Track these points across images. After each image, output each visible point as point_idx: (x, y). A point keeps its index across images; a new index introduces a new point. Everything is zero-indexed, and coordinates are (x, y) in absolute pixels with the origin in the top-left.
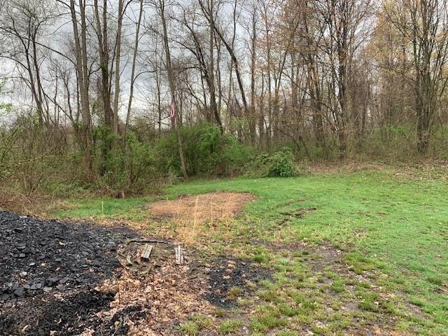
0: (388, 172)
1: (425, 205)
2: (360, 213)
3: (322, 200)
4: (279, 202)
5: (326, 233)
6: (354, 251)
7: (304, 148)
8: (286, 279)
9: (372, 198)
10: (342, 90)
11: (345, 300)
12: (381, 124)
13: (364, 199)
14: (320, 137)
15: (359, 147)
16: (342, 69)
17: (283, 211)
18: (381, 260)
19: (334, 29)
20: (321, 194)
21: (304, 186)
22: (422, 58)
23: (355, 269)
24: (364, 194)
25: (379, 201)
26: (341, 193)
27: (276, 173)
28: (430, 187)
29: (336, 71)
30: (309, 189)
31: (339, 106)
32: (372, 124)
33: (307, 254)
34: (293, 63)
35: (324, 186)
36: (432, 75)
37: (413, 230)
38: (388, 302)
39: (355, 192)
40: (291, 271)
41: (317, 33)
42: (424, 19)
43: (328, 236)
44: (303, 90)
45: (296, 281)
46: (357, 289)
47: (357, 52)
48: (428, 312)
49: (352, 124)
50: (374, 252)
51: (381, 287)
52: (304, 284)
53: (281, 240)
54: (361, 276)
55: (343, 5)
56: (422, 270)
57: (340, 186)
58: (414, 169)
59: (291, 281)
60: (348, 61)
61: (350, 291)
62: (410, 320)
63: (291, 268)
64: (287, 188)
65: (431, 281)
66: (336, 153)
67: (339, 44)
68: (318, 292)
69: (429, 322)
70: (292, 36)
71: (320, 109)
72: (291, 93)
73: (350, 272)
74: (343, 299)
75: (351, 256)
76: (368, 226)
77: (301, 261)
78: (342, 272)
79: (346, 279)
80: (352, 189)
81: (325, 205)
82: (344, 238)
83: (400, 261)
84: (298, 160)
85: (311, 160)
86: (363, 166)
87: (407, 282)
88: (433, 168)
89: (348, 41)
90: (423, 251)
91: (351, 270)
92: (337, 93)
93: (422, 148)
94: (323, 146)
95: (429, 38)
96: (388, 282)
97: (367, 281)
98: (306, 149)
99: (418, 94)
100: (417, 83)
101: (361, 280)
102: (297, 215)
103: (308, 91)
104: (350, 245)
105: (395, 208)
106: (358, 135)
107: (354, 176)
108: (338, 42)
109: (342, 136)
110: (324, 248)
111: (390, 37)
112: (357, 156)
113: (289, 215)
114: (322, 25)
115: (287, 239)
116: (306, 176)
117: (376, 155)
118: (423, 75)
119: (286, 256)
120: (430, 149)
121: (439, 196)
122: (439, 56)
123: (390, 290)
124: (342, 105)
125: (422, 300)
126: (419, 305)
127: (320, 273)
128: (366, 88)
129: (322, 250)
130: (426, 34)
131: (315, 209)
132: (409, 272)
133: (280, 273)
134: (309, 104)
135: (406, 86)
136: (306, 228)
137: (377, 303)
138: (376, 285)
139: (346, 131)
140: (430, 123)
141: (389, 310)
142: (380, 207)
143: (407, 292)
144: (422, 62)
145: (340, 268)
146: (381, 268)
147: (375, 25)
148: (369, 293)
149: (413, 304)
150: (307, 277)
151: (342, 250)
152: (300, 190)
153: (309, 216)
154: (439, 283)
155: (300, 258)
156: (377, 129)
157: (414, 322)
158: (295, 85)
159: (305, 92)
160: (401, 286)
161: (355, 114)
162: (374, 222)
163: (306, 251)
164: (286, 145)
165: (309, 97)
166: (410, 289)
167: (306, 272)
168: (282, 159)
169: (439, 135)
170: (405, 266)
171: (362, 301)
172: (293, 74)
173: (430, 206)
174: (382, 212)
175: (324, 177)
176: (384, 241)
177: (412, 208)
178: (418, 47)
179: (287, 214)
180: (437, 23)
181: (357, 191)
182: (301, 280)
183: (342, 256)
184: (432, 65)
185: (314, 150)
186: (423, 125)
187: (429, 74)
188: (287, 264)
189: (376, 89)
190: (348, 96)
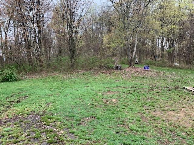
0: (60, 76)
1: (74, 88)
2: (49, 95)
3: (31, 91)
4: (7, 96)
5: (33, 108)
6: (46, 115)
7: (23, 66)
8: (8, 140)
9: (54, 88)
10: (40, 40)
11: (41, 141)
12: (57, 56)
13: (51, 89)
14: (30, 61)
15: (49, 66)
16: (39, 31)
17: (9, 101)
18: (58, 116)
19: (34, 12)
20: (31, 89)
21: (22, 85)
22: (71, 31)
23: (46, 124)
24: (51, 87)
25: (57, 89)
26: (40, 87)
27: (6, 80)
28: (75, 81)
29: (36, 32)
30: (25, 86)
31: (39, 48)
32: (54, 56)
33: (22, 121)
34: (14, 25)
35: (33, 84)
36: (74, 38)
37: (70, 99)
38: (61, 136)
39: (47, 86)
40: (11, 134)
41: (26, 13)
42: (70, 16)
43: (33, 109)
44: (20, 39)
45: (14, 140)
46: (47, 134)
47: (46, 25)
48: (76, 135)
49: (45, 56)
50: (55, 113)
51: (58, 129)
52: (19, 140)
53: (7, 117)
54: (49, 126)
55: (38, 3)
56: (74, 116)
57: (40, 84)
58: (70, 74)
59: (11, 140)
60: (41, 28)
61: (44, 136)
62: (70, 141)
63: (11, 132)
64: (12, 87)
65: (77, 120)
66: (38, 68)
67: (37, 20)
68: (27, 142)
69: (77, 140)
70: (13, 12)
71: (29, 48)
72: (14, 39)
73: (44, 126)
74: (40, 141)
75: (45, 117)
76: (53, 101)
77: (18, 127)
78: (40, 127)
79: (42, 130)
80: (45, 84)
81: (33, 94)
82: (41, 109)
83: (66, 115)
84: (19, 73)
85: (26, 72)
86: (50, 74)
87: (68, 124)
88: (76, 73)
89: (41, 19)
90: (74, 108)
91: (45, 124)
92: (37, 42)
93: (72, 66)
94: (32, 65)
95: (72, 24)
96: (61, 126)
97: (52, 128)
98: (23, 67)
99: (70, 45)
100: (69, 41)
101: (49, 128)
102: (17, 101)
103: (23, 39)
104: (44, 112)
105: (63, 91)
106: (47, 61)
107: (47, 78)
108: (37, 19)
109: (40, 61)
110: (31, 116)
111: (58, 21)
112: (48, 70)
113: (13, 102)
114: (28, 10)
115: (10, 116)
116: (23, 80)
117: (55, 69)
118: (71, 38)
119: (9, 126)
120: (75, 66)
121: (79, 84)
122: (76, 31)
123: (62, 129)
124: (40, 48)
125: (74, 130)
126: (73, 133)
127: (28, 130)
128: (50, 41)
129: (30, 117)
130: (71, 22)
131: (28, 96)
132: (69, 119)
133: (4, 138)
134: (24, 46)
135: (65, 41)
136: (22, 107)
137: (56, 138)
138: (56, 128)
139: (42, 59)
140: (75, 57)
141: (61, 140)
142: (57, 91)
143: (68, 128)
144: (70, 33)
145: (39, 124)
146: (58, 120)
147: (52, 15)
148: (52, 134)
149: (70, 133)
150: (21, 135)
151: (40, 115)
152: (20, 88)
153: (24, 101)
154: (80, 120)
155: (17, 125)
156: (56, 58)
157: (71, 142)
158: (16, 36)
159: (22, 40)
160: (66, 126)
161: (46, 51)
162: (55, 99)
163: (21, 120)
164: (13, 65)
165: (24, 42)
166: (70, 126)
167: (20, 132)
168: (10, 73)
169: (78, 61)
170: (67, 116)
171: (49, 140)
172: (15, 31)
173: (76, 88)
174: (58, 93)
175: (33, 80)
176: (59, 106)
177: (70, 90)
178: (69, 27)
179: (12, 102)
180: (75, 19)
181: (48, 85)
182: (17, 138)
183: (40, 118)
184: (74, 34)
185: (28, 67)
186: (72, 57)
187: (73, 38)
188: (10, 130)
189: (54, 42)
190: (42, 43)
